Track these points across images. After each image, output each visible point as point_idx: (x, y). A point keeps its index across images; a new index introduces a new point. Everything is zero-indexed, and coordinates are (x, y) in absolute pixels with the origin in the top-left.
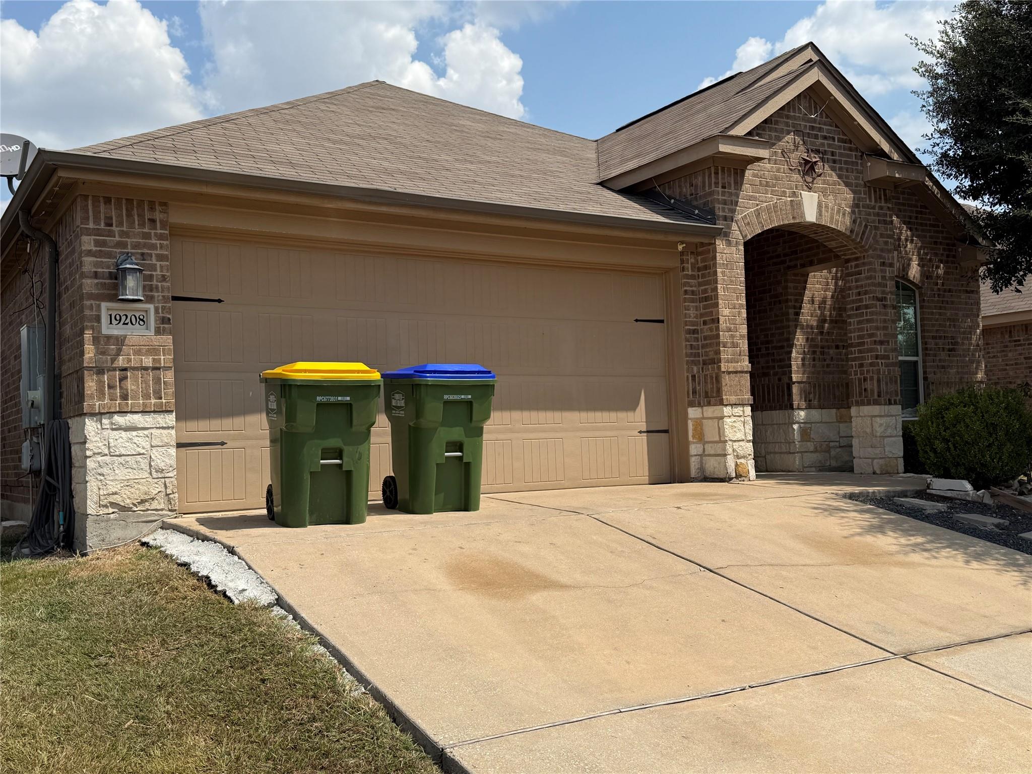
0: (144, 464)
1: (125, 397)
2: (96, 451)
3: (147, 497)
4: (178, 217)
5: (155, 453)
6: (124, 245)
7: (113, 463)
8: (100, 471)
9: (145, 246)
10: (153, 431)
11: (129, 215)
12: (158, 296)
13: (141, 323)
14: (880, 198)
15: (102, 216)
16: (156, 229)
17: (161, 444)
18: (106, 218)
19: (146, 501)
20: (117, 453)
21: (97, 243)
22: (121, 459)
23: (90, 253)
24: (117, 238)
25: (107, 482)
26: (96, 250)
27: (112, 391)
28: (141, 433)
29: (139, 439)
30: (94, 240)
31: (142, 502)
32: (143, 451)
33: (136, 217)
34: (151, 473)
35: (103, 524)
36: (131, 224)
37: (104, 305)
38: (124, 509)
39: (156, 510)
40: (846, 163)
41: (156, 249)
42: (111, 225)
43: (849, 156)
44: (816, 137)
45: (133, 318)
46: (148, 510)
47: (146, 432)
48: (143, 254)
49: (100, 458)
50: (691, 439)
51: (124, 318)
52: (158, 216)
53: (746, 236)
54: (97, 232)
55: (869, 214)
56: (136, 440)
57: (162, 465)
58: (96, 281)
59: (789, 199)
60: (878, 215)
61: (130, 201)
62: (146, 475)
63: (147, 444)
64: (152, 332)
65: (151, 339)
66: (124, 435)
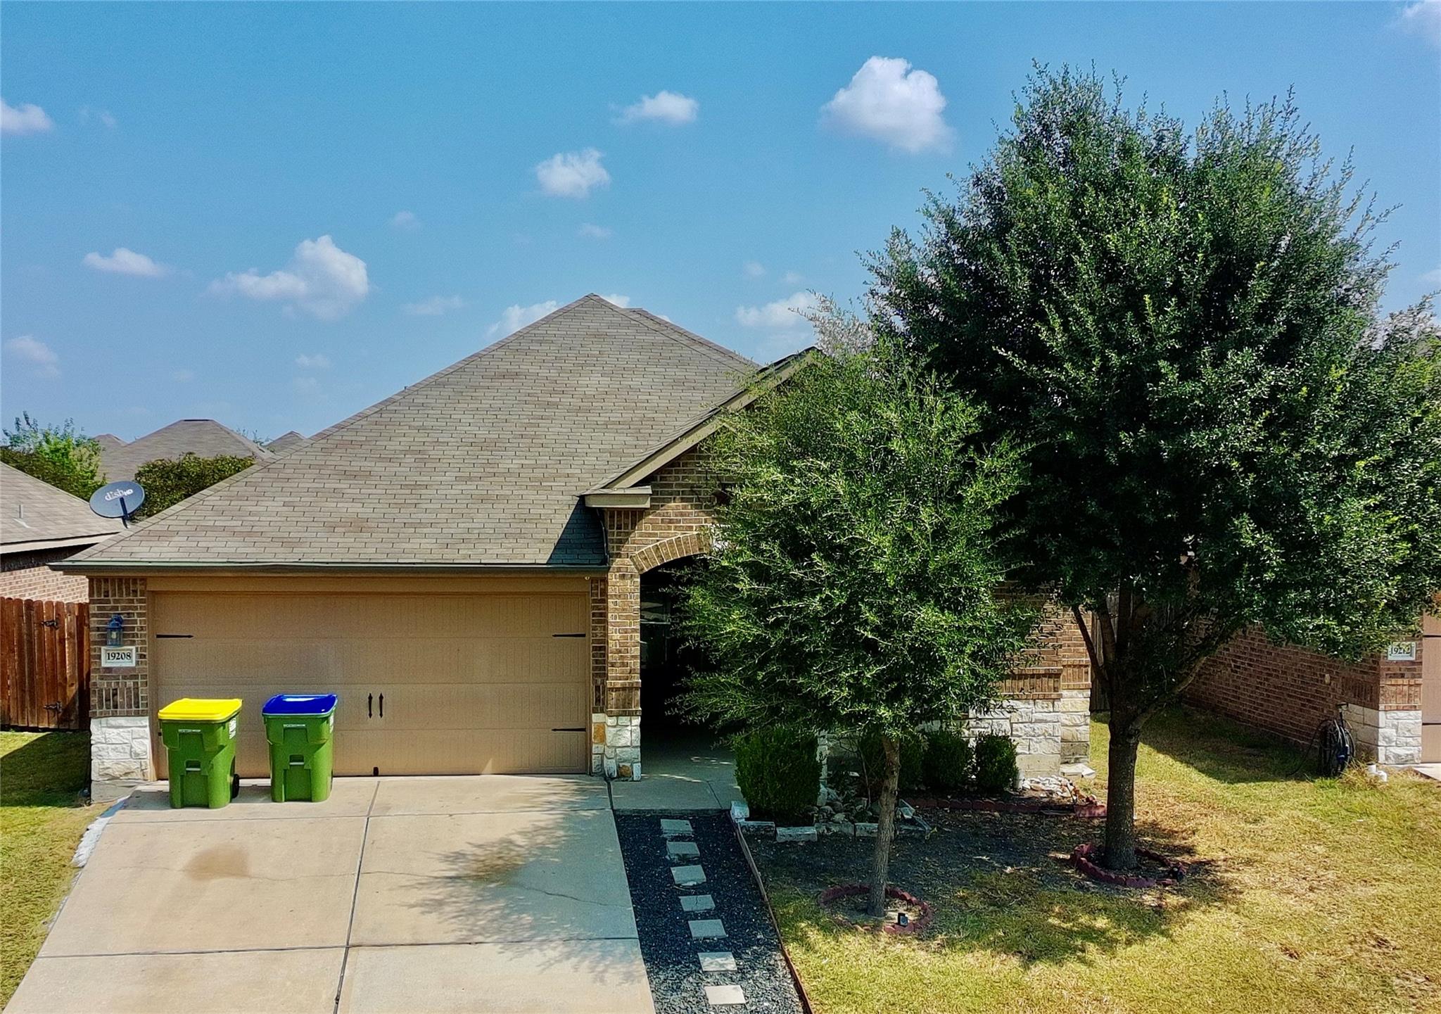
0: (128, 750)
1: (116, 706)
2: (97, 740)
3: (128, 771)
4: (151, 587)
5: (135, 743)
6: (116, 608)
7: (108, 748)
8: (100, 753)
9: (130, 608)
10: (136, 728)
11: (120, 589)
12: (137, 640)
13: (127, 657)
15: (103, 591)
16: (137, 596)
17: (140, 737)
18: (105, 592)
19: (129, 773)
20: (111, 742)
21: (99, 608)
22: (113, 746)
23: (95, 615)
24: (112, 604)
25: (104, 760)
26: (100, 613)
27: (108, 702)
28: (125, 730)
29: (125, 733)
30: (97, 607)
31: (126, 774)
32: (126, 741)
33: (124, 590)
34: (131, 755)
35: (101, 786)
36: (121, 595)
37: (103, 648)
38: (114, 778)
41: (137, 609)
42: (108, 596)
45: (122, 654)
47: (129, 729)
48: (128, 614)
49: (99, 745)
50: (593, 739)
51: (117, 655)
52: (139, 587)
53: (643, 569)
54: (100, 601)
56: (122, 734)
57: (138, 751)
58: (99, 633)
61: (120, 579)
62: (129, 757)
63: (130, 737)
64: (133, 665)
65: (133, 669)
66: (115, 731)
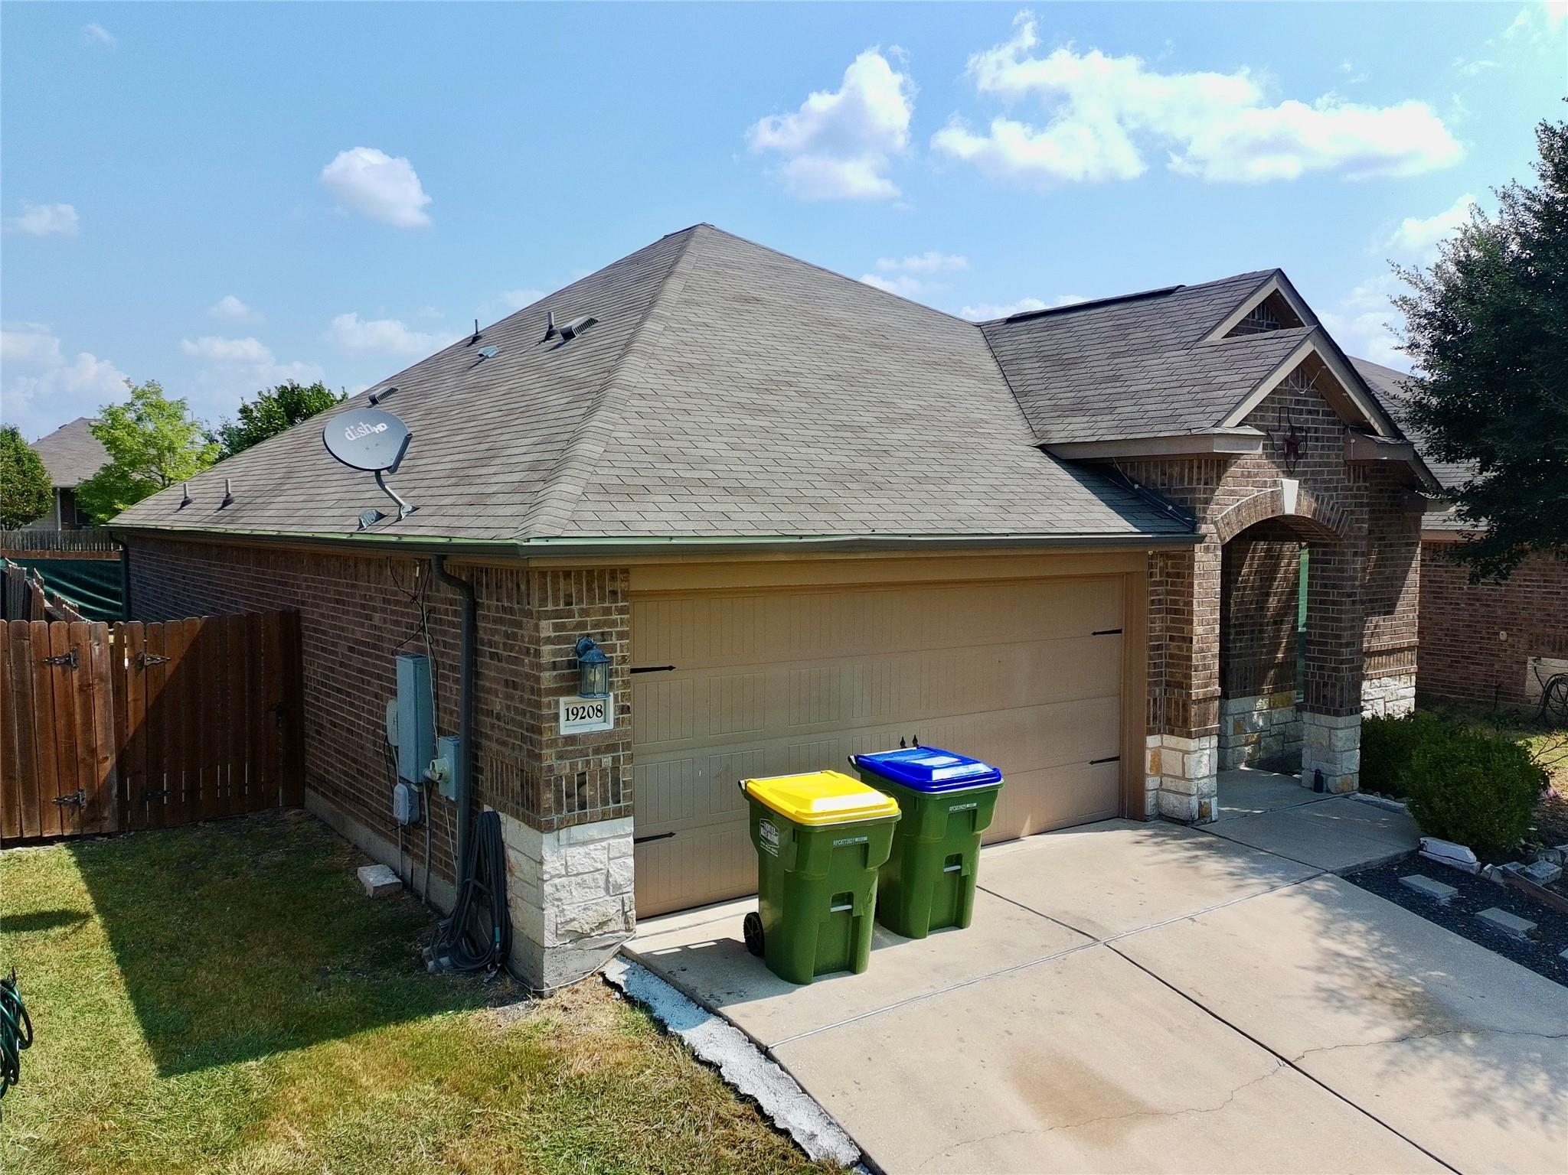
0: (601, 879)
1: (583, 806)
2: (553, 873)
3: (604, 919)
4: (638, 586)
5: (613, 868)
6: (584, 625)
7: (570, 884)
8: (557, 895)
9: (606, 623)
10: (611, 841)
12: (618, 681)
13: (599, 714)
14: (1359, 477)
15: (562, 594)
16: (616, 601)
17: (618, 855)
18: (566, 596)
19: (604, 923)
20: (575, 872)
21: (557, 627)
22: (578, 879)
23: (549, 640)
24: (577, 619)
25: (564, 907)
26: (555, 637)
27: (570, 800)
28: (598, 845)
29: (597, 852)
30: (553, 623)
31: (601, 925)
32: (600, 866)
33: (596, 591)
34: (607, 890)
35: (559, 956)
36: (592, 601)
37: (562, 700)
38: (579, 936)
39: (614, 932)
40: (1329, 439)
41: (616, 626)
42: (571, 604)
43: (1331, 431)
44: (1301, 412)
45: (591, 710)
46: (605, 933)
47: (604, 844)
48: (603, 634)
49: (557, 881)
50: (1148, 771)
51: (581, 711)
52: (619, 586)
53: (1225, 538)
54: (557, 615)
55: (1346, 498)
56: (593, 854)
57: (619, 880)
58: (555, 673)
59: (1270, 490)
60: (1355, 497)
61: (590, 572)
62: (603, 893)
63: (604, 858)
64: (610, 726)
65: (609, 734)
66: (581, 850)
